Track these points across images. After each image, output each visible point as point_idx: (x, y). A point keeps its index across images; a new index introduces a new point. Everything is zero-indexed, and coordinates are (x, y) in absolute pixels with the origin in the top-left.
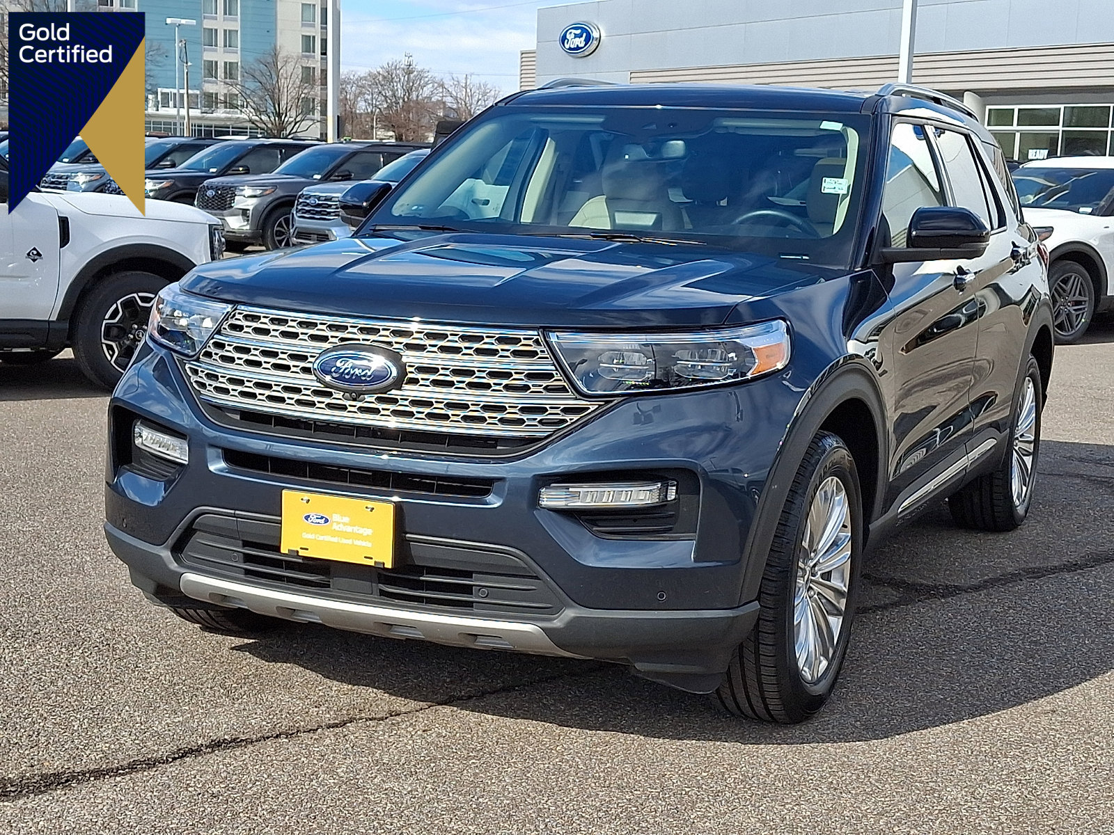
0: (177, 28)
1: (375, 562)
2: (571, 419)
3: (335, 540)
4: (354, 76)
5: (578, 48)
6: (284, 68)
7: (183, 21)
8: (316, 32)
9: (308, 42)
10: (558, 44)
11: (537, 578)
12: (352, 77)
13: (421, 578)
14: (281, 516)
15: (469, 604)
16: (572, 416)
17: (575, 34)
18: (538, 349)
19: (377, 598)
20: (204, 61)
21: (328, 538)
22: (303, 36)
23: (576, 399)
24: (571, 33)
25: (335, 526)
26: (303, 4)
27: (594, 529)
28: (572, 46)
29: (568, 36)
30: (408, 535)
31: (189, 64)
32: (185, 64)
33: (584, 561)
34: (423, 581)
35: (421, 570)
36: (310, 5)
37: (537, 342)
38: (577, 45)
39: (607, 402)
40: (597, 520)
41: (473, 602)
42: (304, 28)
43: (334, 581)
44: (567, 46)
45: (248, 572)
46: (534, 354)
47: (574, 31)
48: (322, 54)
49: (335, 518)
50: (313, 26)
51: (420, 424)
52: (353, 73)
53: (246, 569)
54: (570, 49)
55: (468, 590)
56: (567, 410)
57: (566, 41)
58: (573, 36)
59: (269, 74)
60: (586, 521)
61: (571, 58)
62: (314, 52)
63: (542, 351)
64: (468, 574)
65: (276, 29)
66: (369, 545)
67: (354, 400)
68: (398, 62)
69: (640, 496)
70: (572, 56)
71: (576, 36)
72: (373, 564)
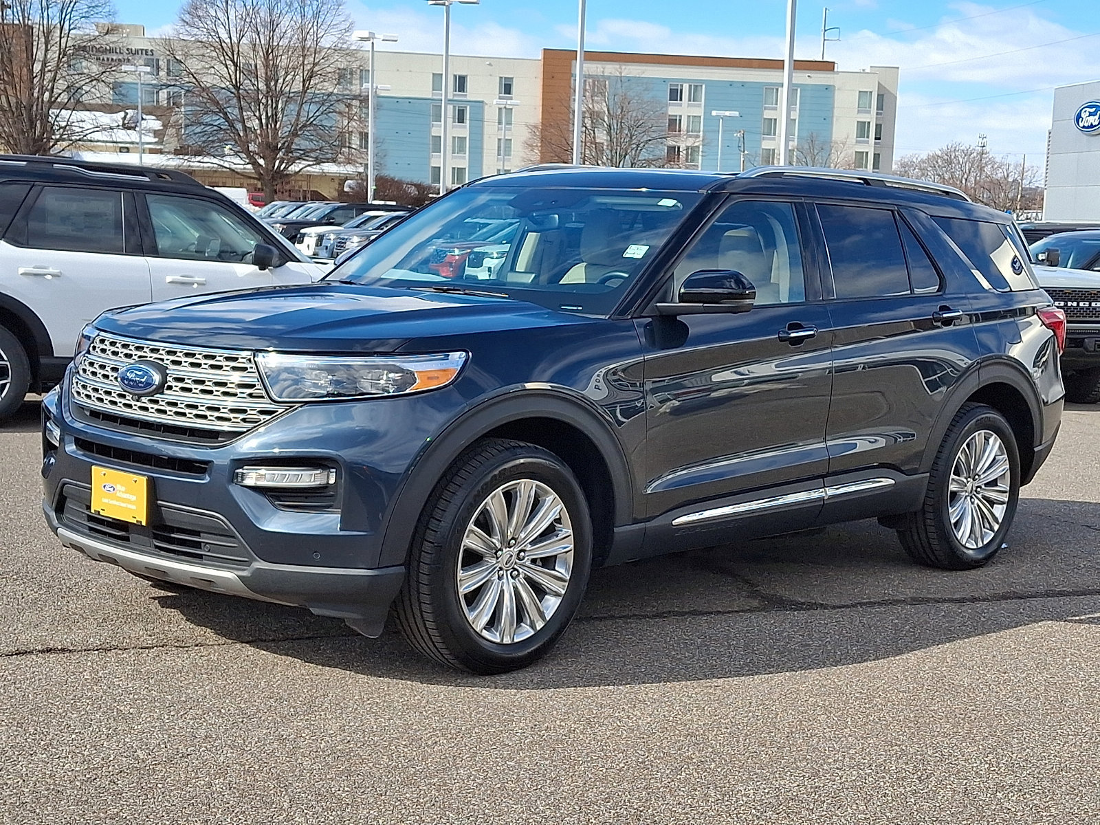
0: (721, 120)
1: (137, 521)
2: (264, 419)
3: (117, 503)
4: (917, 159)
5: (1092, 126)
6: (820, 154)
7: (727, 113)
8: (871, 118)
9: (862, 128)
10: (1073, 122)
11: (233, 537)
12: (914, 160)
13: (173, 535)
14: (91, 484)
15: (200, 556)
16: (264, 417)
17: (1089, 112)
18: (248, 366)
19: (152, 550)
20: (763, 149)
21: (114, 502)
22: (858, 122)
23: (271, 404)
24: (1085, 111)
25: (118, 494)
26: (860, 92)
27: (276, 503)
28: (1086, 125)
29: (1083, 115)
30: (159, 502)
31: (746, 152)
32: (742, 153)
33: (260, 525)
34: (174, 538)
35: (173, 529)
36: (867, 92)
37: (250, 360)
38: (1092, 124)
39: (291, 407)
40: (282, 496)
41: (202, 555)
42: (860, 115)
43: (132, 536)
44: (1081, 125)
45: (91, 529)
46: (245, 369)
47: (1088, 109)
48: (876, 139)
49: (118, 487)
50: (869, 112)
51: (171, 420)
52: (917, 156)
53: (89, 527)
54: (1084, 127)
55: (198, 545)
56: (262, 412)
57: (1081, 119)
58: (1087, 114)
59: (804, 160)
60: (271, 496)
61: (1085, 136)
62: (868, 137)
63: (251, 368)
64: (197, 534)
65: (833, 117)
66: (134, 507)
67: (138, 401)
68: (957, 144)
69: (307, 478)
70: (1086, 134)
71: (1091, 114)
72: (135, 522)
